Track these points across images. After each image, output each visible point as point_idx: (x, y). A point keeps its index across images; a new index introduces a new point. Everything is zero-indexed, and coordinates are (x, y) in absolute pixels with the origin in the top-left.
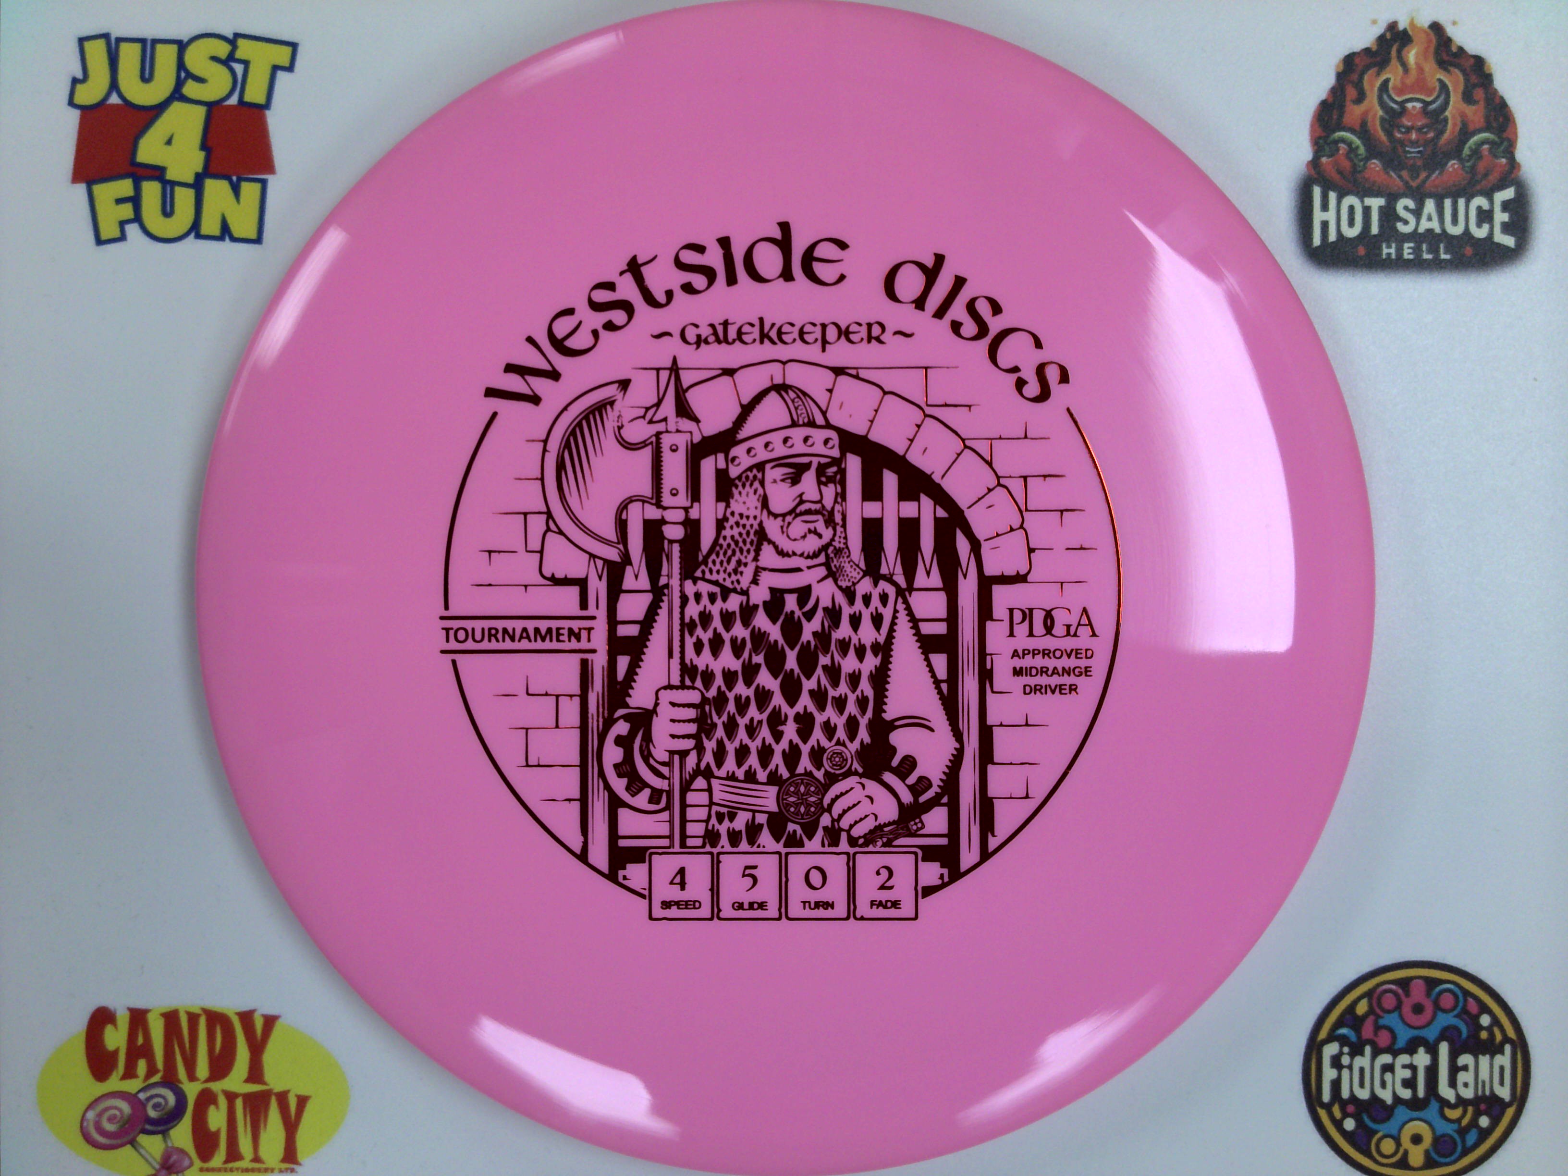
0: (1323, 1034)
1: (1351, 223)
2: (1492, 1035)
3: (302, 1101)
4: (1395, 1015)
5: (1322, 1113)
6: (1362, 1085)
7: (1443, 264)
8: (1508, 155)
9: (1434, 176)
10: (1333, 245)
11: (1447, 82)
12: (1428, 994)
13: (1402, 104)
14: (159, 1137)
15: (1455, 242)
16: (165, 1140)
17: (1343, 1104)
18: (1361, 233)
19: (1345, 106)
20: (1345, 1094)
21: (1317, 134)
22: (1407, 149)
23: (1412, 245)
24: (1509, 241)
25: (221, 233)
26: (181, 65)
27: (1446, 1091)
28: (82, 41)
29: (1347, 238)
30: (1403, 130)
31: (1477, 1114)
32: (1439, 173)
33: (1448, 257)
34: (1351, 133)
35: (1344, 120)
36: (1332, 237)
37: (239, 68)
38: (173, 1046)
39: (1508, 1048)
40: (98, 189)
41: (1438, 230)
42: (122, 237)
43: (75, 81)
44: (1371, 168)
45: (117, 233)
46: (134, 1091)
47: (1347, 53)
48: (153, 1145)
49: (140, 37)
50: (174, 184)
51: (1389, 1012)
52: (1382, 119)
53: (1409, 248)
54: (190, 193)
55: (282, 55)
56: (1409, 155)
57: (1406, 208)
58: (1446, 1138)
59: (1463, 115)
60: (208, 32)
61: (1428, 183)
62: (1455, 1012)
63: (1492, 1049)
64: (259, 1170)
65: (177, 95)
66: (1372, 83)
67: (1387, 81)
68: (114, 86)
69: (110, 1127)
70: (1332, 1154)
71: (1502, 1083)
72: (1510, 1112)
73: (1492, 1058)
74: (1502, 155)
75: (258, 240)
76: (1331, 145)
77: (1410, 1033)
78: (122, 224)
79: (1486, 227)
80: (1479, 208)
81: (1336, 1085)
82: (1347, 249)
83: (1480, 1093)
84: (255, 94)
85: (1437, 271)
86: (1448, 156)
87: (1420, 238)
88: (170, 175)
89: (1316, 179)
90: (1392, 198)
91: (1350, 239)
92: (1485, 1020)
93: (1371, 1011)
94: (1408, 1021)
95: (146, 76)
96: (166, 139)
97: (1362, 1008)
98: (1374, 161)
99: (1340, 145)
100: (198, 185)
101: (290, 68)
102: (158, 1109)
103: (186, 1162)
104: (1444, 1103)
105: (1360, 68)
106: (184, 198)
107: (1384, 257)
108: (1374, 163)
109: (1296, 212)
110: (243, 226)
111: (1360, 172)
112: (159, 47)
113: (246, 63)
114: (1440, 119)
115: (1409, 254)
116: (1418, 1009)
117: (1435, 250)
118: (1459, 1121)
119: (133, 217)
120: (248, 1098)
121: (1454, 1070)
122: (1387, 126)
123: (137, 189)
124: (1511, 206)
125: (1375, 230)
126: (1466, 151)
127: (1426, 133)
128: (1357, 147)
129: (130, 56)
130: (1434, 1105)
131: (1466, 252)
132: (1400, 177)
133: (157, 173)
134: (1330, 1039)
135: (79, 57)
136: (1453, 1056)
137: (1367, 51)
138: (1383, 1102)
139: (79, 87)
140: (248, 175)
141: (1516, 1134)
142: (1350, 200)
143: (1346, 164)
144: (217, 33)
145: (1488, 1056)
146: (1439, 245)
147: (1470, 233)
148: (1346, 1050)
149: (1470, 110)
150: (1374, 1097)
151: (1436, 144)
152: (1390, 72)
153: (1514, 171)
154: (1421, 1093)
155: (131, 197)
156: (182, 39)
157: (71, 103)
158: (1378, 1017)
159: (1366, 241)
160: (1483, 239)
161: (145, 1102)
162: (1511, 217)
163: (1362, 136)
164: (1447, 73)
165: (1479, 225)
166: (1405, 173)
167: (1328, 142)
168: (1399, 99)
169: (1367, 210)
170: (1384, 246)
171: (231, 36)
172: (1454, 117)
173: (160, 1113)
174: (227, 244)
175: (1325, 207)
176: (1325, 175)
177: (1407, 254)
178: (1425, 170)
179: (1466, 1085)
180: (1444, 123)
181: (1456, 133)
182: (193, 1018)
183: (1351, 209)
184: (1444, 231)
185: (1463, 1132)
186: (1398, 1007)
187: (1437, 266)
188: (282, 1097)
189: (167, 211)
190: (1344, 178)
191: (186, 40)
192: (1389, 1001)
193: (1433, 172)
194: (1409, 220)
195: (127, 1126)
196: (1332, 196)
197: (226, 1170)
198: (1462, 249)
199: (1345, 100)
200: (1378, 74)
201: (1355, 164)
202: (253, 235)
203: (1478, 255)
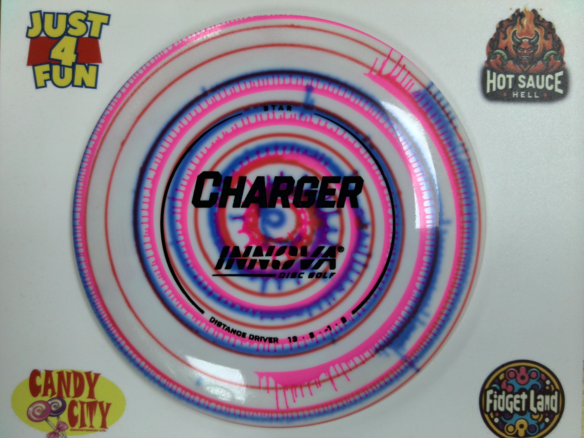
0: (487, 387)
1: (501, 84)
2: (550, 388)
3: (109, 405)
4: (514, 380)
5: (486, 416)
6: (501, 406)
7: (536, 100)
8: (561, 59)
9: (533, 67)
10: (494, 92)
11: (538, 32)
12: (527, 372)
13: (521, 40)
14: (55, 418)
15: (540, 91)
16: (58, 419)
17: (494, 413)
18: (505, 88)
19: (499, 40)
20: (495, 409)
21: (489, 51)
22: (523, 57)
23: (524, 92)
24: (561, 91)
25: (82, 85)
26: (67, 22)
27: (533, 409)
28: (31, 13)
29: (499, 90)
30: (521, 49)
31: (545, 417)
32: (535, 66)
33: (537, 97)
34: (502, 51)
35: (499, 46)
36: (494, 89)
37: (89, 24)
38: (61, 385)
39: (556, 393)
40: (36, 68)
41: (534, 87)
42: (45, 86)
43: (29, 28)
44: (509, 64)
45: (44, 85)
46: (47, 400)
47: (500, 21)
48: (54, 420)
49: (52, 12)
50: (64, 66)
51: (512, 379)
52: (513, 45)
53: (523, 94)
54: (70, 70)
55: (105, 19)
56: (523, 59)
57: (522, 79)
58: (532, 426)
59: (544, 44)
60: (78, 10)
61: (530, 69)
62: (537, 379)
63: (551, 393)
64: (92, 430)
65: (66, 33)
66: (510, 32)
67: (515, 31)
68: (43, 30)
69: (38, 414)
70: (490, 431)
71: (554, 406)
72: (557, 417)
73: (550, 396)
74: (559, 59)
75: (95, 87)
76: (494, 55)
77: (520, 387)
78: (45, 81)
79: (552, 86)
80: (550, 79)
81: (492, 405)
82: (500, 94)
83: (546, 409)
84: (94, 33)
85: (533, 102)
86: (539, 60)
87: (527, 90)
88: (63, 63)
89: (488, 67)
90: (517, 75)
91: (501, 90)
92: (548, 382)
93: (505, 378)
94: (519, 383)
95: (55, 26)
96: (62, 50)
97: (502, 377)
98: (510, 61)
99: (497, 55)
100: (73, 67)
101: (108, 24)
102: (55, 407)
103: (66, 427)
104: (532, 413)
105: (505, 26)
106: (68, 72)
107: (513, 97)
108: (510, 62)
109: (481, 80)
110: (90, 82)
111: (505, 65)
112: (60, 16)
113: (91, 22)
114: (535, 46)
115: (523, 96)
116: (523, 378)
117: (532, 94)
118: (537, 420)
119: (49, 78)
120: (89, 404)
121: (536, 401)
122: (515, 48)
123: (51, 68)
124: (561, 79)
125: (510, 87)
126: (545, 58)
127: (530, 51)
128: (504, 56)
129: (49, 19)
130: (528, 414)
131: (544, 95)
132: (520, 67)
133: (58, 62)
134: (490, 388)
135: (30, 19)
136: (536, 395)
137: (508, 20)
138: (509, 412)
139: (30, 30)
140: (92, 63)
141: (559, 424)
142: (501, 76)
143: (500, 62)
144: (81, 10)
145: (549, 396)
146: (534, 92)
147: (546, 88)
148: (496, 392)
149: (546, 42)
150: (506, 410)
151: (534, 55)
152: (516, 28)
153: (563, 65)
154: (523, 409)
155: (49, 71)
156: (68, 13)
157: (27, 36)
158: (508, 380)
159: (507, 91)
160: (551, 90)
161: (51, 405)
162: (562, 82)
163: (506, 52)
164: (538, 29)
165: (549, 85)
166: (521, 65)
167: (493, 54)
168: (520, 38)
169: (507, 79)
170: (514, 93)
171: (86, 12)
172: (540, 45)
173: (56, 409)
174: (84, 89)
175: (491, 78)
176: (492, 66)
177: (522, 96)
178: (529, 64)
179: (540, 406)
180: (536, 47)
181: (541, 51)
182: (69, 374)
183: (501, 79)
184: (536, 87)
185: (539, 424)
186: (515, 377)
187: (533, 100)
188: (101, 404)
189: (62, 76)
190: (499, 67)
191: (69, 13)
192: (512, 375)
193: (532, 66)
194: (523, 83)
195: (44, 413)
196: (494, 74)
197: (80, 430)
198: (543, 94)
199: (499, 39)
200: (512, 29)
201: (503, 63)
202: (94, 86)
203: (549, 96)
